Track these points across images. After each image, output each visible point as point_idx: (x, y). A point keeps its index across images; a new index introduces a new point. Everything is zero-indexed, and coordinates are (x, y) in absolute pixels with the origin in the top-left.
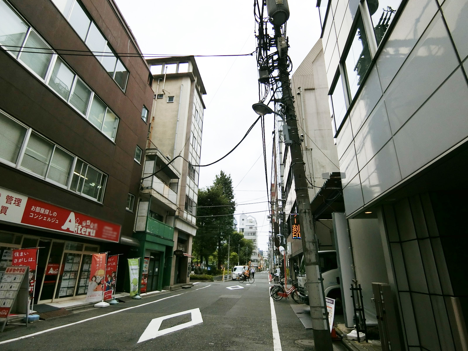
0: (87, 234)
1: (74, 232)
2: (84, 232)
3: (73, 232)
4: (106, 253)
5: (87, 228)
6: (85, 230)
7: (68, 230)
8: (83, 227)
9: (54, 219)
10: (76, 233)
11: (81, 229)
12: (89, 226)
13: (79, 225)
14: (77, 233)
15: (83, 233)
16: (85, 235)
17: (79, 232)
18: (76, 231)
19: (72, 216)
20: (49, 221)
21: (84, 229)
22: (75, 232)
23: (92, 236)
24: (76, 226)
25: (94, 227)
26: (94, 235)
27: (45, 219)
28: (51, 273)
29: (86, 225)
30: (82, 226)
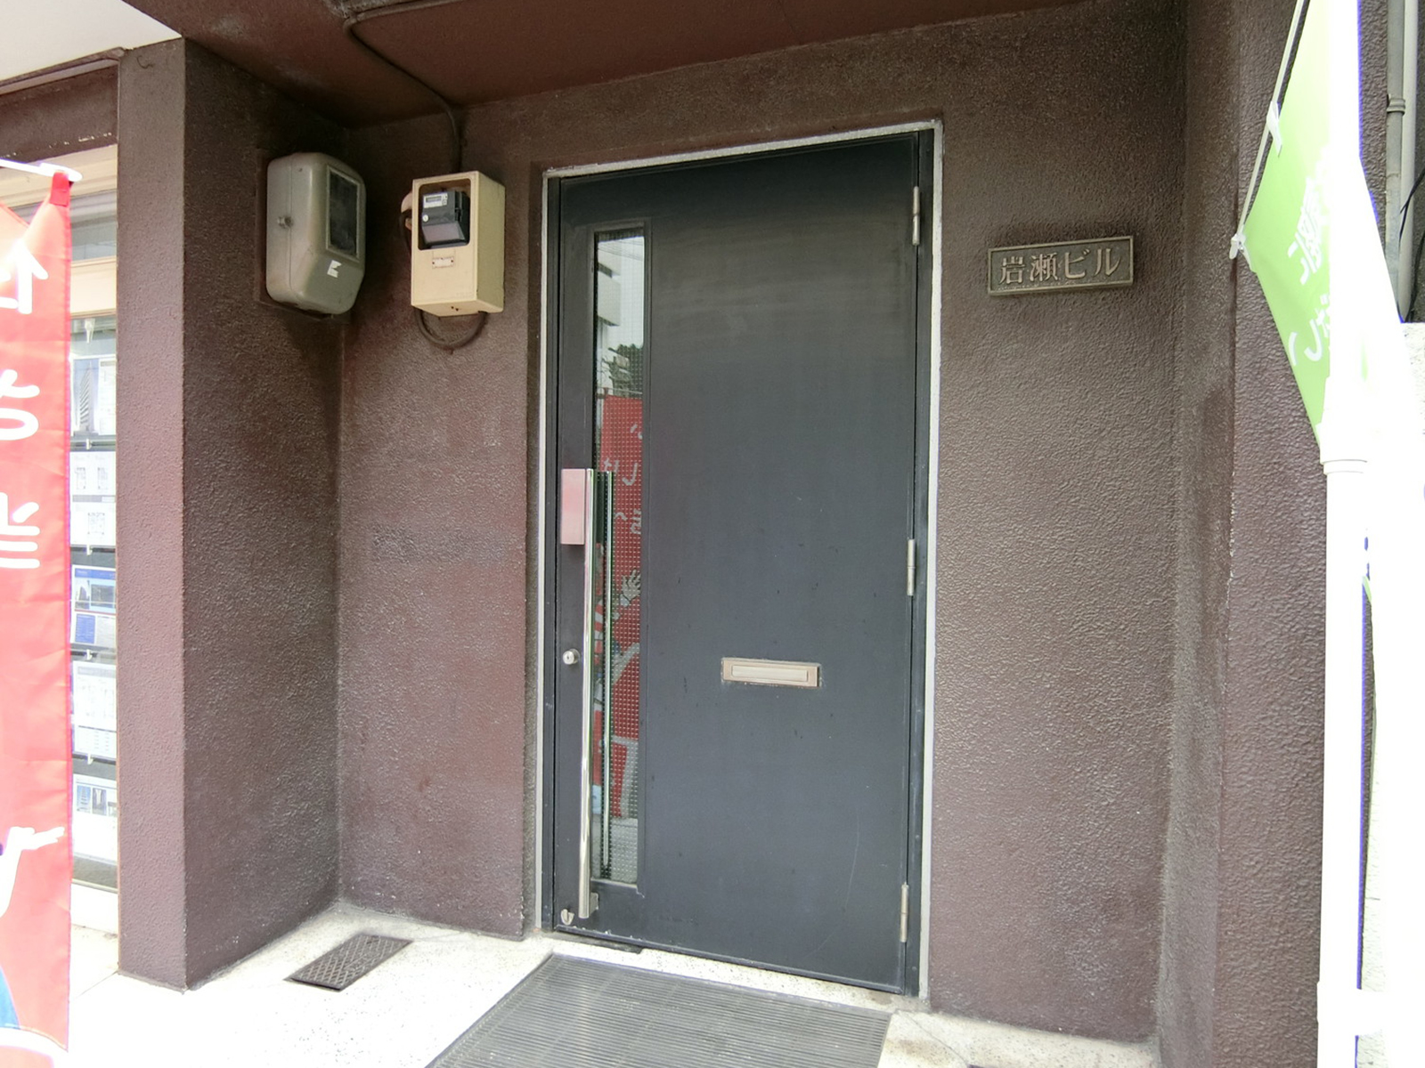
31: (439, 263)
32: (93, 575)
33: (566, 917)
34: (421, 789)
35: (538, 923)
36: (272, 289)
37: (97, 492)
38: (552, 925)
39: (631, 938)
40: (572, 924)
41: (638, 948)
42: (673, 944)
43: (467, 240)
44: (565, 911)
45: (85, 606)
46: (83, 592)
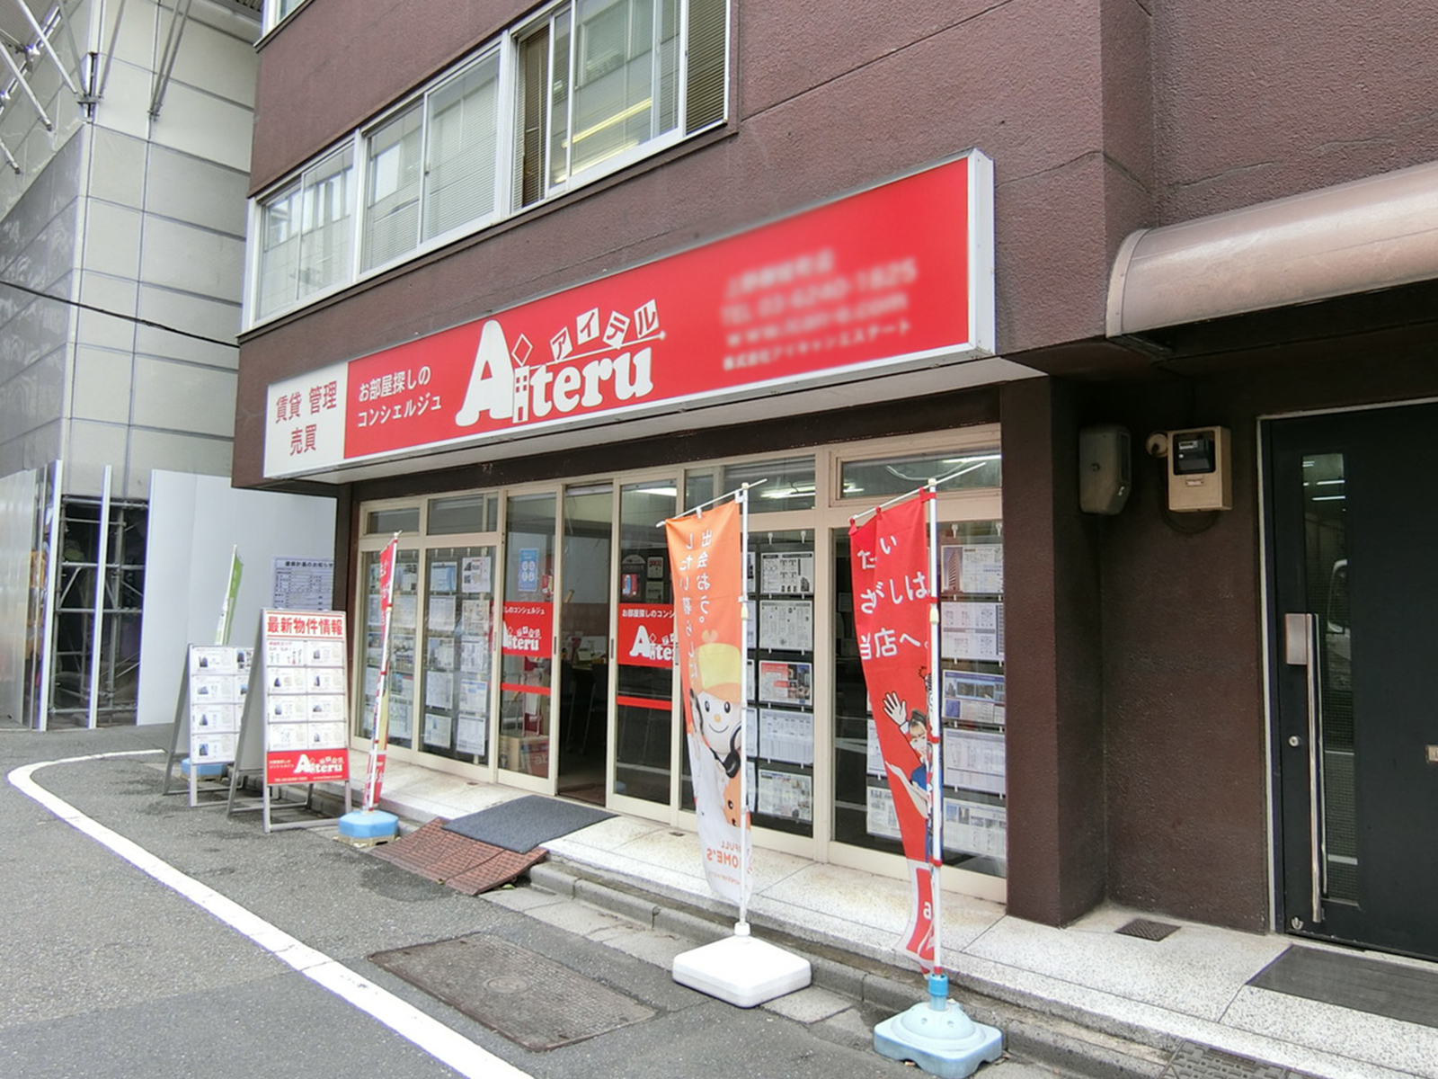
0: (593, 397)
1: (516, 420)
2: (569, 395)
3: (507, 423)
4: (738, 499)
5: (580, 365)
6: (575, 384)
7: (485, 421)
8: (555, 370)
9: (424, 397)
10: (525, 418)
11: (549, 388)
12: (598, 343)
13: (532, 373)
14: (533, 418)
15: (565, 405)
16: (580, 409)
17: (542, 408)
18: (521, 410)
19: (492, 343)
20: (411, 414)
21: (568, 379)
22: (520, 417)
23: (633, 400)
24: (522, 384)
25: (631, 334)
26: (644, 385)
27: (398, 416)
28: (644, 655)
29: (577, 349)
30: (549, 369)
31: (1191, 483)
32: (957, 676)
33: (1297, 924)
34: (1174, 826)
35: (1273, 927)
36: (1083, 506)
37: (961, 626)
38: (1285, 928)
39: (1355, 941)
40: (1302, 929)
41: (1363, 949)
42: (1393, 947)
43: (1212, 469)
44: (1296, 919)
45: (953, 694)
46: (951, 686)
